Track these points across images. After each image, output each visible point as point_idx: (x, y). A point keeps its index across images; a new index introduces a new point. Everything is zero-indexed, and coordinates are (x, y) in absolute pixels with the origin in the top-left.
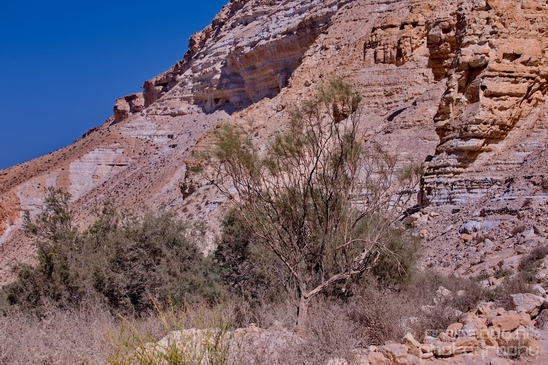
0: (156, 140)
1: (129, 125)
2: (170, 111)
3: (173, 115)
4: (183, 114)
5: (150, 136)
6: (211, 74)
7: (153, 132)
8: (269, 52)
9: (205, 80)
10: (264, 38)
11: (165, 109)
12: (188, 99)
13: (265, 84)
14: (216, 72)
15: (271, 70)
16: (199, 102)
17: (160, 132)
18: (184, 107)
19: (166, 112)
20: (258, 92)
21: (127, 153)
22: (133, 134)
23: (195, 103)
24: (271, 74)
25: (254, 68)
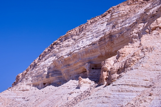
0: (17, 99)
1: (4, 94)
2: (22, 89)
3: (23, 91)
4: (28, 90)
5: (14, 98)
6: (42, 73)
7: (15, 97)
8: (80, 55)
9: (39, 76)
10: (77, 50)
11: (19, 88)
12: (30, 85)
13: (75, 72)
14: (45, 72)
15: (80, 64)
16: (35, 85)
17: (18, 97)
18: (28, 87)
19: (20, 89)
20: (70, 76)
21: (4, 104)
22: (6, 97)
23: (33, 86)
24: (80, 66)
25: (69, 65)
